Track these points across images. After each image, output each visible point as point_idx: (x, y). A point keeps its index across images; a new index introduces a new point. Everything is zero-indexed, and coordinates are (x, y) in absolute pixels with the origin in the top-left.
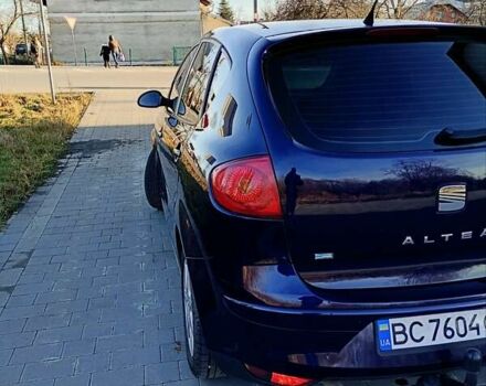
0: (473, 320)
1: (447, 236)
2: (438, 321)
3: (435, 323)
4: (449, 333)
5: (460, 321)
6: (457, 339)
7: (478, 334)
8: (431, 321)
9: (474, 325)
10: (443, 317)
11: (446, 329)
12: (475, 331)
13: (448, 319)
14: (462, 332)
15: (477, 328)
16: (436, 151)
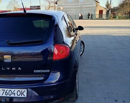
0: (14, 92)
1: (8, 68)
2: (4, 90)
3: (3, 91)
4: (6, 94)
5: (10, 91)
6: (8, 96)
7: (15, 95)
8: (2, 90)
9: (14, 93)
10: (6, 89)
11: (6, 92)
12: (14, 95)
13: (7, 90)
14: (10, 94)
15: (15, 94)
16: (9, 46)
